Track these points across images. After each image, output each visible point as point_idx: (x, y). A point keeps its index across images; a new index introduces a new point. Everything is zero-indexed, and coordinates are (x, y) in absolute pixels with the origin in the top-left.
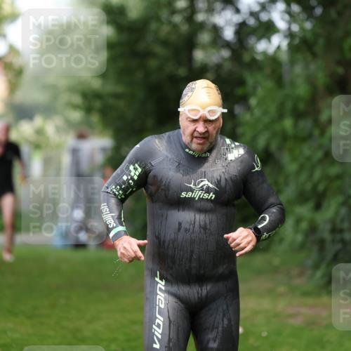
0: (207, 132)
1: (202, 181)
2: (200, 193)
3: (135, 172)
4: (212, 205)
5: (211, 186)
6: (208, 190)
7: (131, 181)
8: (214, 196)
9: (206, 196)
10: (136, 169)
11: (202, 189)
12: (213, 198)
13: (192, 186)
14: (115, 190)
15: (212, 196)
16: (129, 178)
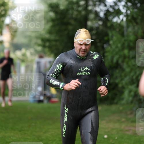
2: (84, 73)
9: (87, 74)
11: (85, 71)
13: (81, 70)
15: (89, 73)
16: (57, 70)
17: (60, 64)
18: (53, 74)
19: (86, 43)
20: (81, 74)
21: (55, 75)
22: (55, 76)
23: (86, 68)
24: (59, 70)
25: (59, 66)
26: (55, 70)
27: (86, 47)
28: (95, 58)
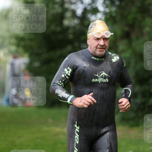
0: (104, 45)
1: (102, 73)
2: (101, 79)
3: (68, 72)
4: (107, 85)
5: (106, 75)
6: (105, 77)
7: (67, 77)
8: (108, 80)
9: (104, 81)
10: (68, 70)
11: (102, 77)
12: (107, 81)
13: (97, 75)
14: (59, 84)
15: (107, 80)
16: (66, 75)
17: (68, 68)
18: (61, 81)
19: (104, 37)
20: (96, 80)
21: (62, 82)
22: (62, 84)
23: (104, 73)
24: (67, 75)
25: (67, 70)
26: (63, 76)
27: (104, 43)
28: (114, 60)
